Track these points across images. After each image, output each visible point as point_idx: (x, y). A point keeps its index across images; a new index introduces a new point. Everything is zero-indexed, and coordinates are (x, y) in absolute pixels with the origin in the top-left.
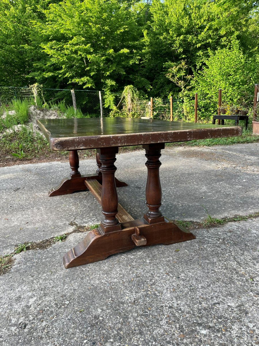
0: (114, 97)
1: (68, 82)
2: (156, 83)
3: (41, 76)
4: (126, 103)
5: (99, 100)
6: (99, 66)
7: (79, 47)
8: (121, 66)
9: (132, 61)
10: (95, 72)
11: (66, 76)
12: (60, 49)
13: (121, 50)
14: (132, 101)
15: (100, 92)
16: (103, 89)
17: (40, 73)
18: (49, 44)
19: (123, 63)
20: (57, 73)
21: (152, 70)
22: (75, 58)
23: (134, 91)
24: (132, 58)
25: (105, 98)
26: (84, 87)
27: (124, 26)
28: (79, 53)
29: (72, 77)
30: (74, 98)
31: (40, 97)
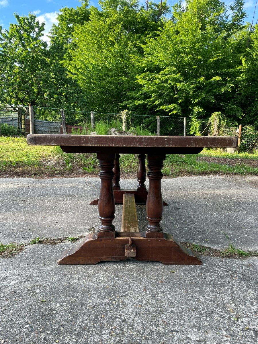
0: (200, 124)
1: (157, 109)
2: (250, 110)
3: (133, 104)
4: (212, 130)
5: (184, 126)
6: (188, 93)
7: (170, 77)
8: (211, 94)
9: (224, 89)
10: (183, 99)
11: (155, 104)
12: (152, 79)
13: (213, 78)
14: (219, 128)
15: (185, 118)
16: (190, 116)
17: (133, 102)
18: (143, 75)
19: (215, 91)
20: (147, 101)
21: (247, 97)
22: (165, 87)
23: (221, 118)
24: (225, 85)
25: (192, 125)
26: (170, 114)
27: (219, 54)
28: (169, 82)
29: (160, 105)
30: (158, 124)
31: (128, 122)
